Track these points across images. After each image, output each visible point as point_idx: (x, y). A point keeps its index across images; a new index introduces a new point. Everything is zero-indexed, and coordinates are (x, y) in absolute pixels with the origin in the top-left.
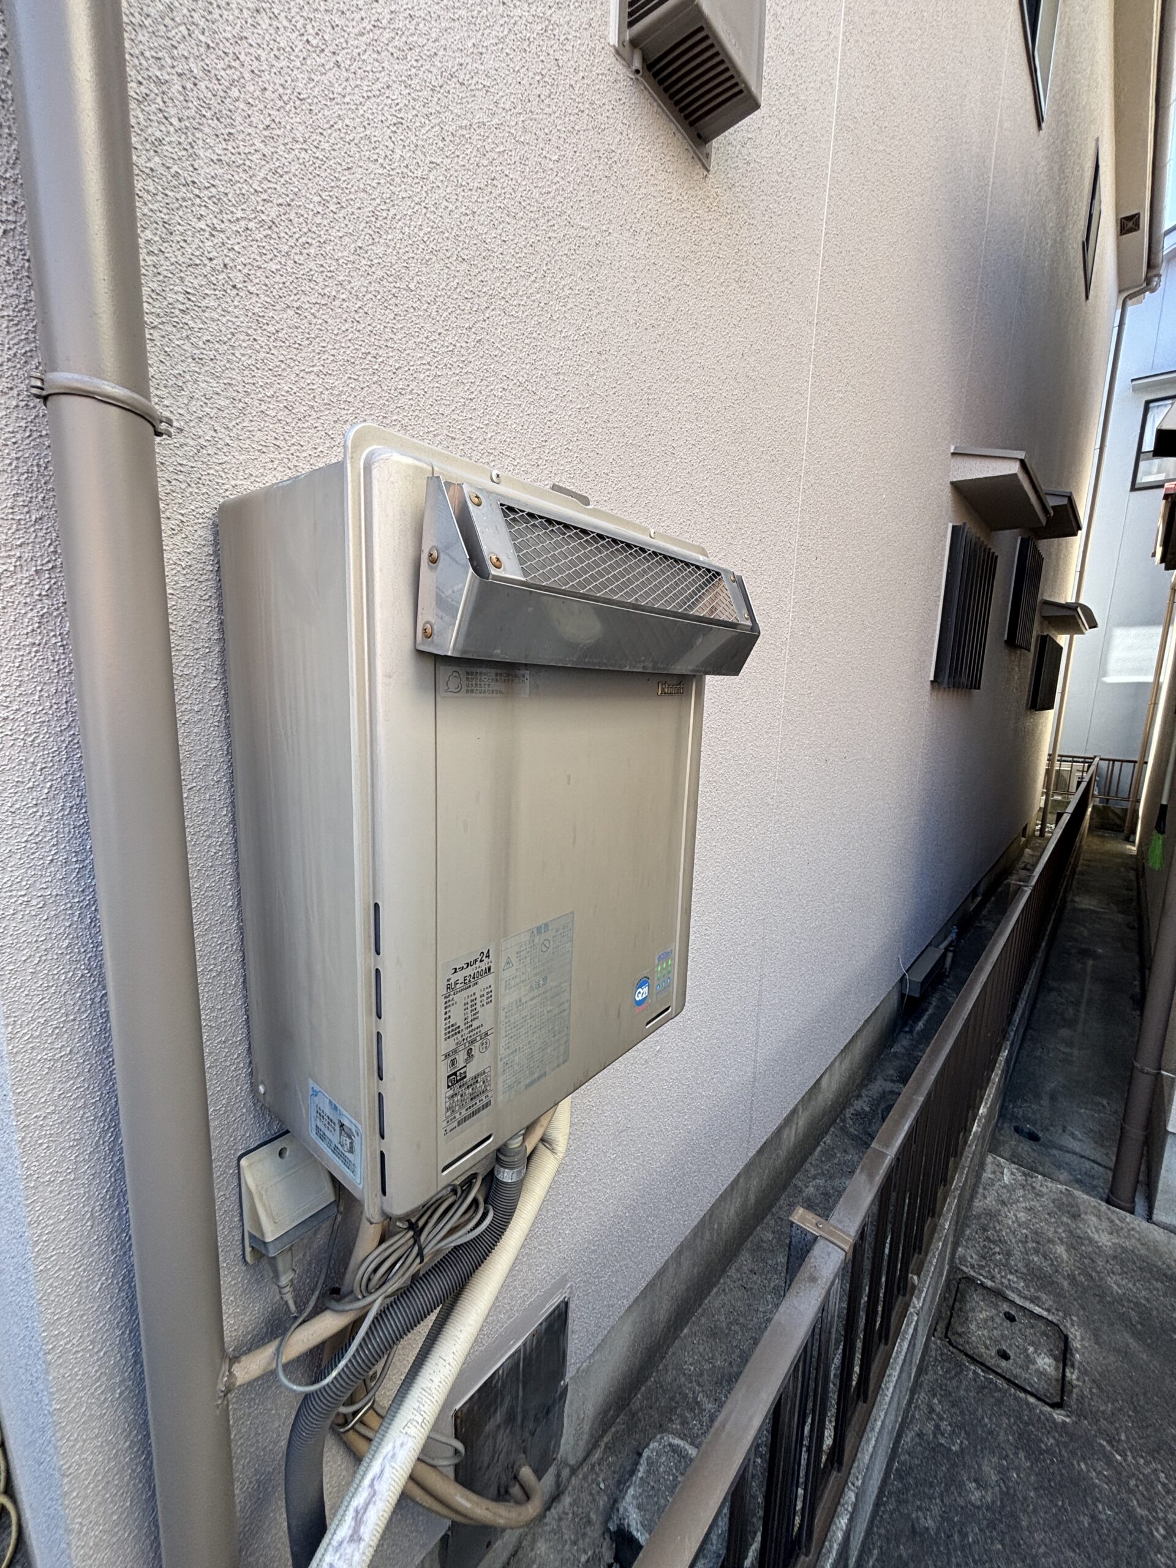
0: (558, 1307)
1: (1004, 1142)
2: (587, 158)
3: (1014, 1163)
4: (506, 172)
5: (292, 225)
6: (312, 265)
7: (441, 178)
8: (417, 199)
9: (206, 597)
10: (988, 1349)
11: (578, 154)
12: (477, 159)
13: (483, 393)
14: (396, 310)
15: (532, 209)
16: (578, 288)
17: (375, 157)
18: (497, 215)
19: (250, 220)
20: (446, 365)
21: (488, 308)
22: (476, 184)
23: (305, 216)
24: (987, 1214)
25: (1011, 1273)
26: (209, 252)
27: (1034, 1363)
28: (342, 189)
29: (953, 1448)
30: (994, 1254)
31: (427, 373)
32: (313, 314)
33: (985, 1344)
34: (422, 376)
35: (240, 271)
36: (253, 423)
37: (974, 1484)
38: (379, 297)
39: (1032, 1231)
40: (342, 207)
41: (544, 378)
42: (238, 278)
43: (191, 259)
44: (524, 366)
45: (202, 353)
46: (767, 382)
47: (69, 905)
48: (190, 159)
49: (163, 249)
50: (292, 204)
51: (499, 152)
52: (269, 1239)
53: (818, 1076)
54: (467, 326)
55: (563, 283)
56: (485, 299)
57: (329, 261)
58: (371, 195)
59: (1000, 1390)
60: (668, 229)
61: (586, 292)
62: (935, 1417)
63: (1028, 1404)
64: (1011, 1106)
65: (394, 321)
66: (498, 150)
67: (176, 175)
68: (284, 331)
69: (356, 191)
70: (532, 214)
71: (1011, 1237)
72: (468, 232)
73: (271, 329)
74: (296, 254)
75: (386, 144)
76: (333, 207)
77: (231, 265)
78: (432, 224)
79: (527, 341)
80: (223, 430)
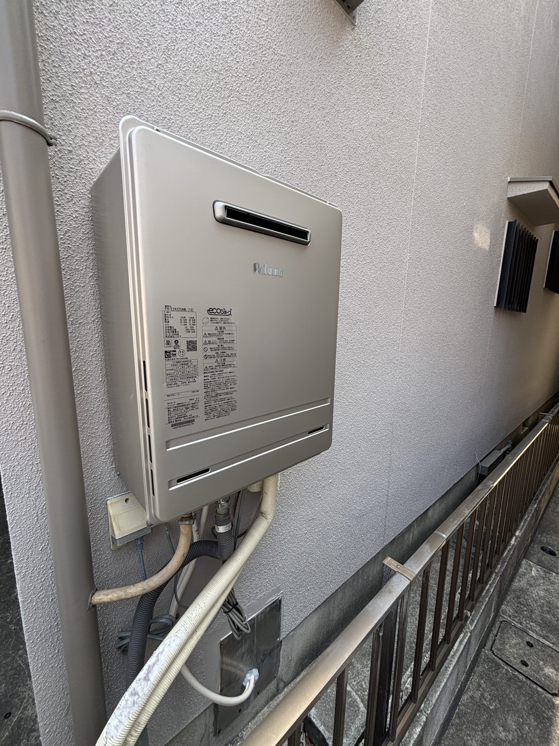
0: (275, 601)
1: (534, 555)
2: (284, 19)
3: (539, 565)
4: (238, 27)
5: (124, 53)
6: (135, 73)
7: (203, 30)
8: (190, 40)
9: (86, 232)
10: (515, 659)
11: (279, 18)
12: (222, 20)
13: (228, 140)
14: (180, 96)
15: (253, 46)
16: (280, 87)
17: (167, 20)
18: (234, 49)
19: (103, 51)
20: (207, 125)
21: (229, 96)
22: (222, 33)
23: (131, 48)
24: (520, 590)
25: (532, 622)
26: (83, 66)
27: (543, 670)
28: (150, 35)
29: (491, 707)
30: (524, 610)
31: (198, 129)
32: (136, 97)
33: (513, 656)
34: (195, 130)
35: (98, 75)
36: (107, 150)
37: (501, 728)
38: (170, 89)
39: (547, 602)
40: (150, 44)
41: (261, 133)
42: (97, 78)
43: (74, 69)
44: (250, 127)
45: (80, 115)
46: (391, 139)
47: (23, 371)
48: (73, 21)
49: (61, 65)
50: (125, 43)
51: (235, 17)
52: (117, 537)
53: (425, 509)
54: (218, 105)
55: (271, 84)
56: (228, 92)
57: (144, 71)
58: (165, 38)
59: (521, 681)
60: (331, 56)
61: (285, 89)
62: (481, 690)
63: (538, 691)
64: (540, 536)
65: (179, 102)
66: (234, 15)
67: (66, 29)
68: (121, 105)
69: (158, 37)
70: (254, 48)
71: (534, 604)
72: (218, 57)
73: (114, 104)
74: (127, 67)
75: (173, 13)
76: (146, 45)
77: (94, 72)
78: (198, 53)
79: (252, 114)
80: (91, 152)
